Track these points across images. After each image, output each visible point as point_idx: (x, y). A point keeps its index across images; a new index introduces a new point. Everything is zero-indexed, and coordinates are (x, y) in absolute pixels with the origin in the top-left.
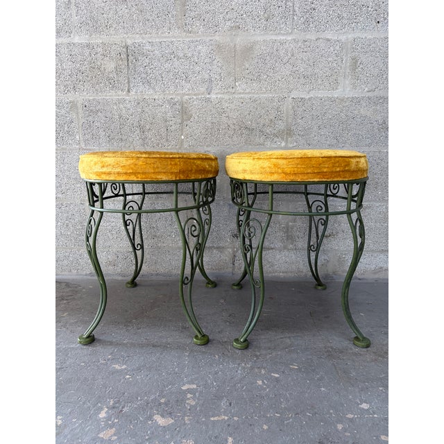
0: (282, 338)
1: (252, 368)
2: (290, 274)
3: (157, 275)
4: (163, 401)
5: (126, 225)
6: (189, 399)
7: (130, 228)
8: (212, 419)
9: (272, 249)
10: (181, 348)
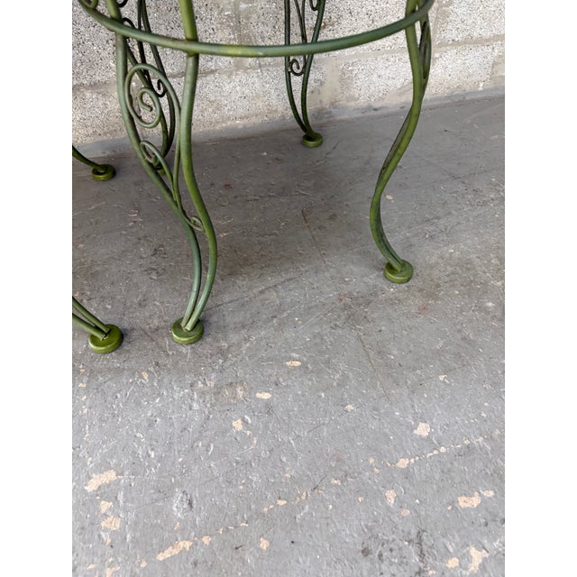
0: (262, 292)
1: (218, 391)
2: (254, 120)
6: (106, 515)
8: (160, 557)
9: (213, 72)
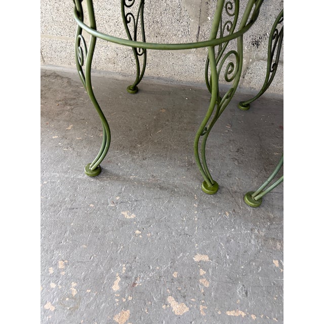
3: (159, 78)
4: (175, 275)
5: (126, 22)
6: (202, 277)
7: (131, 26)
8: (228, 313)
10: (189, 194)
